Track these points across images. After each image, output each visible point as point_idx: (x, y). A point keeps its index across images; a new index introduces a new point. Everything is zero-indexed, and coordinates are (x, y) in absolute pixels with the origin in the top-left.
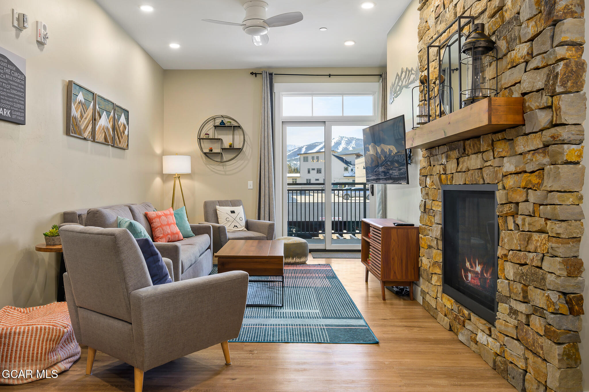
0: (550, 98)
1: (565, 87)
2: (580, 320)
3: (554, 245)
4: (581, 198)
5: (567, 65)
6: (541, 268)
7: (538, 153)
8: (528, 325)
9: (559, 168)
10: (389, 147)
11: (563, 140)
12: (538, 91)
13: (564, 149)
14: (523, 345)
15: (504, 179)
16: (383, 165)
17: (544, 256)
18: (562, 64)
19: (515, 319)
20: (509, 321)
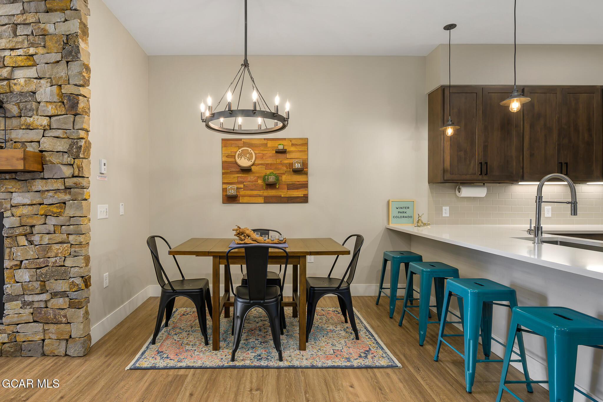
0: (73, 159)
1: (84, 155)
3: (76, 250)
5: (85, 142)
6: (64, 266)
7: (59, 192)
8: (47, 307)
9: (82, 203)
11: (84, 186)
12: (57, 152)
13: (84, 192)
14: (41, 323)
15: (12, 208)
17: (65, 258)
18: (84, 140)
19: (31, 308)
20: (21, 312)
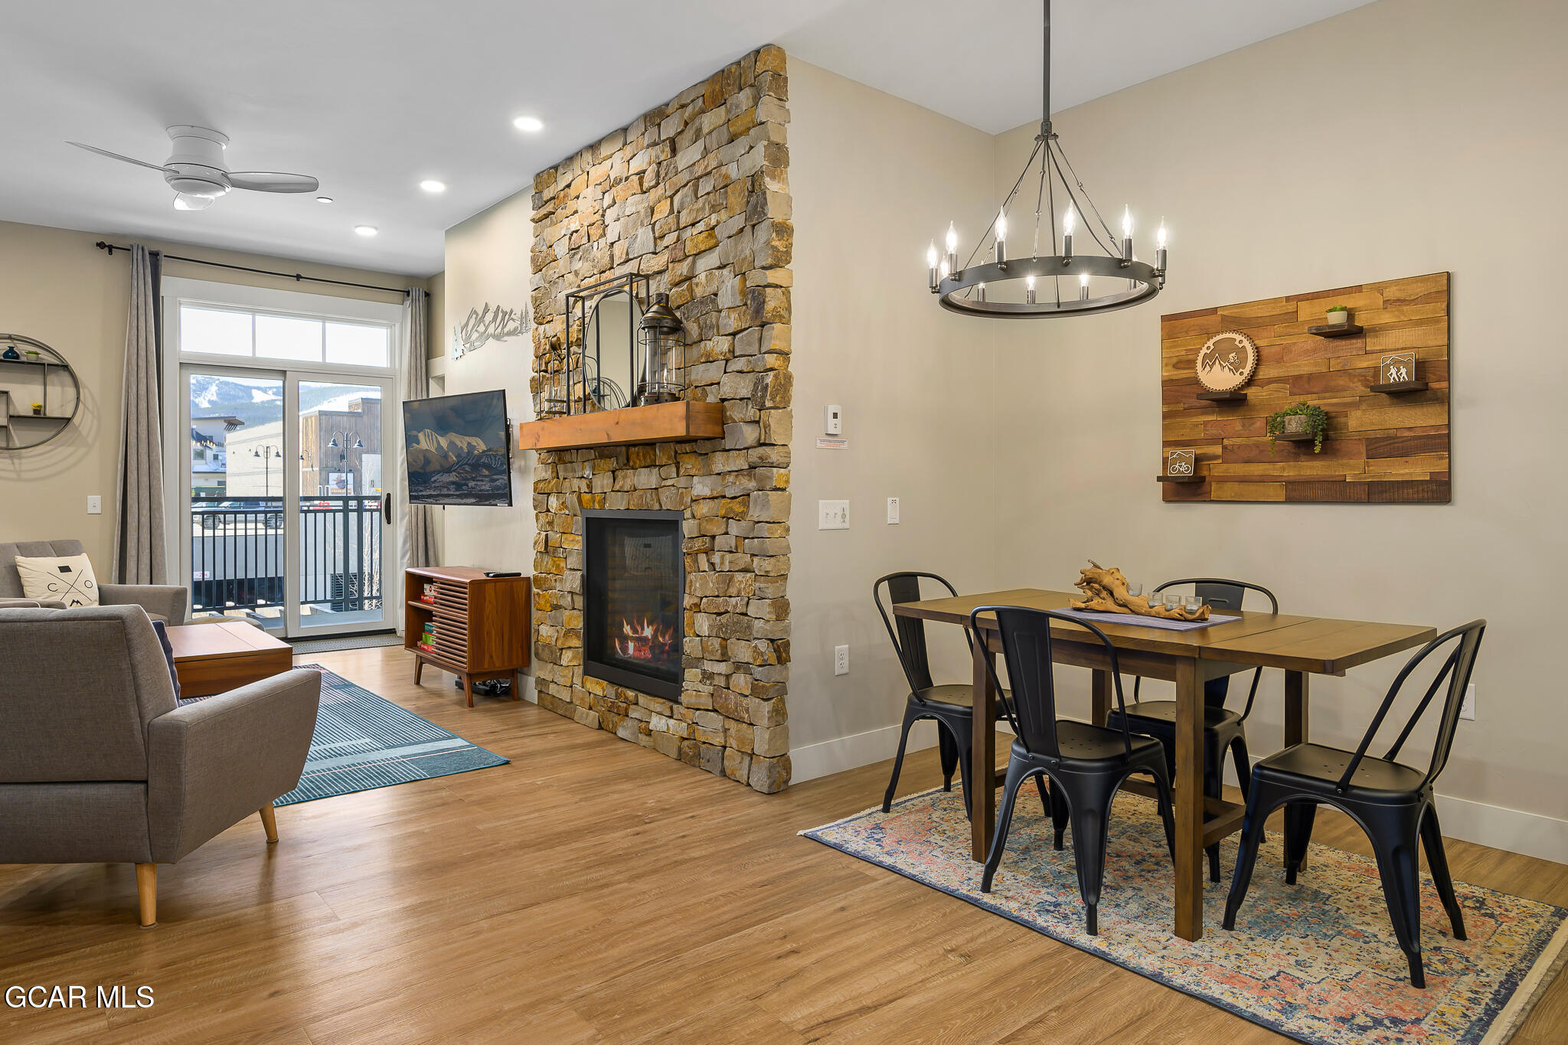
0: (758, 412)
1: (774, 402)
2: (787, 668)
3: (762, 585)
4: (788, 530)
5: (776, 377)
6: (746, 615)
7: (742, 475)
8: (728, 688)
9: (768, 495)
10: (468, 439)
11: (772, 463)
12: (741, 399)
13: (773, 473)
14: (722, 715)
15: (693, 504)
16: (454, 471)
17: (749, 599)
18: (771, 374)
19: (711, 684)
20: (700, 689)
